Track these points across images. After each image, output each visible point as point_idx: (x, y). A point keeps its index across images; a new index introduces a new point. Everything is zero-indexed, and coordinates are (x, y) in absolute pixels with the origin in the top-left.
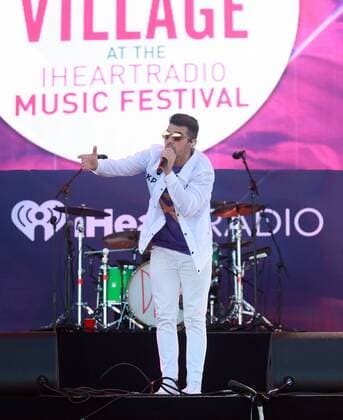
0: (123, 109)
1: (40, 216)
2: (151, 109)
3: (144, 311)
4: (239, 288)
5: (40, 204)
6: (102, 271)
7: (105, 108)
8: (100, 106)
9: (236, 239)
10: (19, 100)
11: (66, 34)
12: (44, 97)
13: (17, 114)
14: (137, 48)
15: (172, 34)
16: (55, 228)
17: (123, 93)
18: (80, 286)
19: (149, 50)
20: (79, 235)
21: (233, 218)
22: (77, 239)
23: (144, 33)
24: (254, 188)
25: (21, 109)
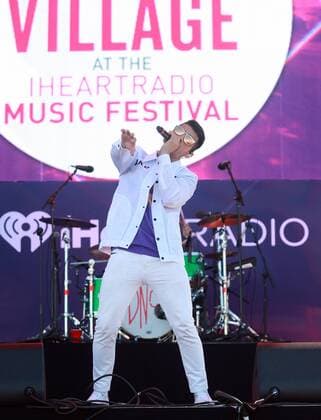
0: (108, 120)
1: (26, 227)
2: (136, 120)
3: (130, 322)
4: (224, 298)
5: (26, 216)
6: (88, 282)
7: (91, 119)
8: (85, 116)
9: (222, 249)
10: (8, 109)
11: (52, 46)
12: (31, 106)
13: (6, 122)
14: (123, 59)
15: (158, 45)
16: (41, 239)
17: (109, 104)
18: (66, 297)
19: (135, 60)
20: (65, 247)
21: (219, 229)
22: (63, 249)
23: (130, 44)
24: (239, 199)
25: (10, 117)
